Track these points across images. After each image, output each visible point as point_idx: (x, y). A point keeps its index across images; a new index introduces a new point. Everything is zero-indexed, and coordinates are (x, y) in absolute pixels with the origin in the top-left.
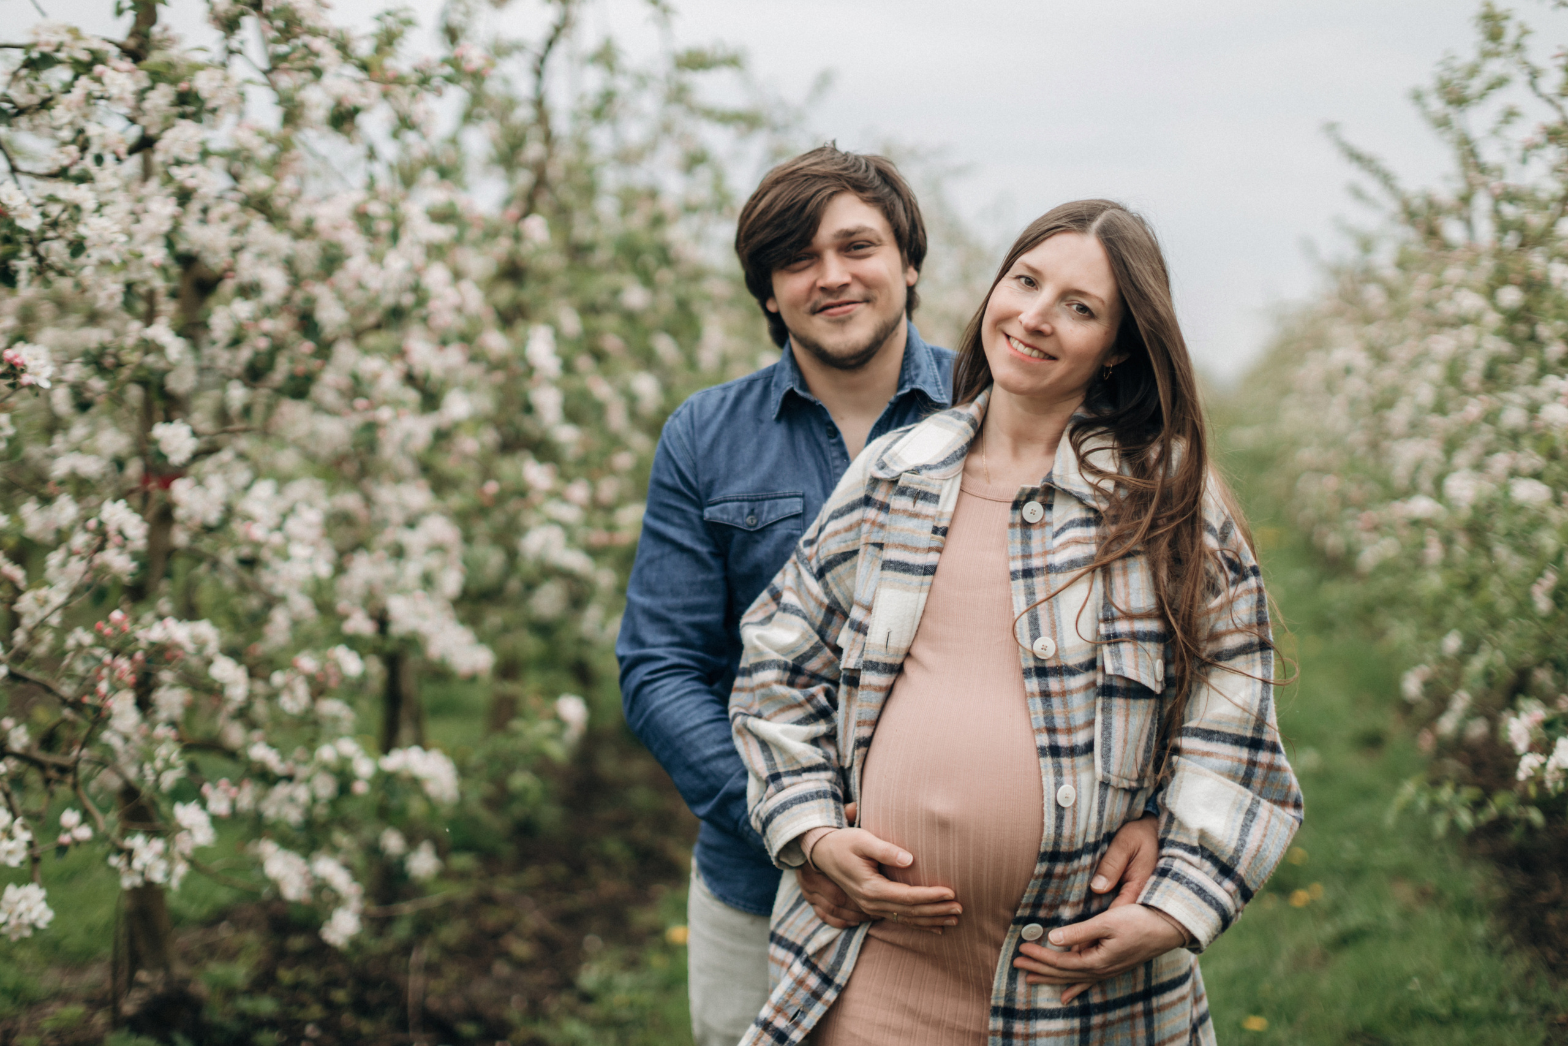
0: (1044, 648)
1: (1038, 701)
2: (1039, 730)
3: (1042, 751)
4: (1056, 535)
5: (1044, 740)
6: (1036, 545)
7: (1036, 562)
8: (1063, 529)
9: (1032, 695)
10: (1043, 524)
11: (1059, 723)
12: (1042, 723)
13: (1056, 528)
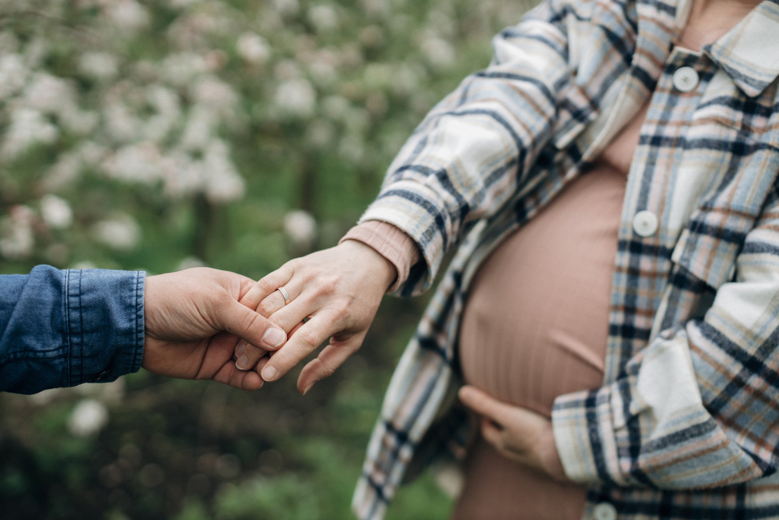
0: (645, 224)
1: (624, 277)
2: (615, 308)
3: (614, 330)
4: (700, 107)
5: (619, 318)
6: (676, 114)
7: (669, 131)
8: (709, 104)
9: (619, 269)
10: (693, 93)
11: (641, 302)
12: (621, 301)
13: (705, 100)
